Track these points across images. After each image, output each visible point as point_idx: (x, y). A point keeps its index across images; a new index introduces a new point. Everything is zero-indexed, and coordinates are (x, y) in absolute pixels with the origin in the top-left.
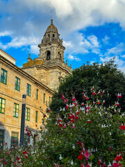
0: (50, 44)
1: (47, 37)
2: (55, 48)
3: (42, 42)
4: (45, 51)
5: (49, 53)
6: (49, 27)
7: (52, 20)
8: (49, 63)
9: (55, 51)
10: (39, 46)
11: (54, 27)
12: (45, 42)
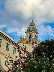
0: (31, 31)
1: (30, 28)
2: (34, 33)
3: (27, 31)
4: (29, 35)
5: (30, 36)
6: (31, 23)
7: (32, 20)
8: (31, 41)
9: (34, 35)
10: (26, 32)
11: (33, 23)
12: (29, 30)
